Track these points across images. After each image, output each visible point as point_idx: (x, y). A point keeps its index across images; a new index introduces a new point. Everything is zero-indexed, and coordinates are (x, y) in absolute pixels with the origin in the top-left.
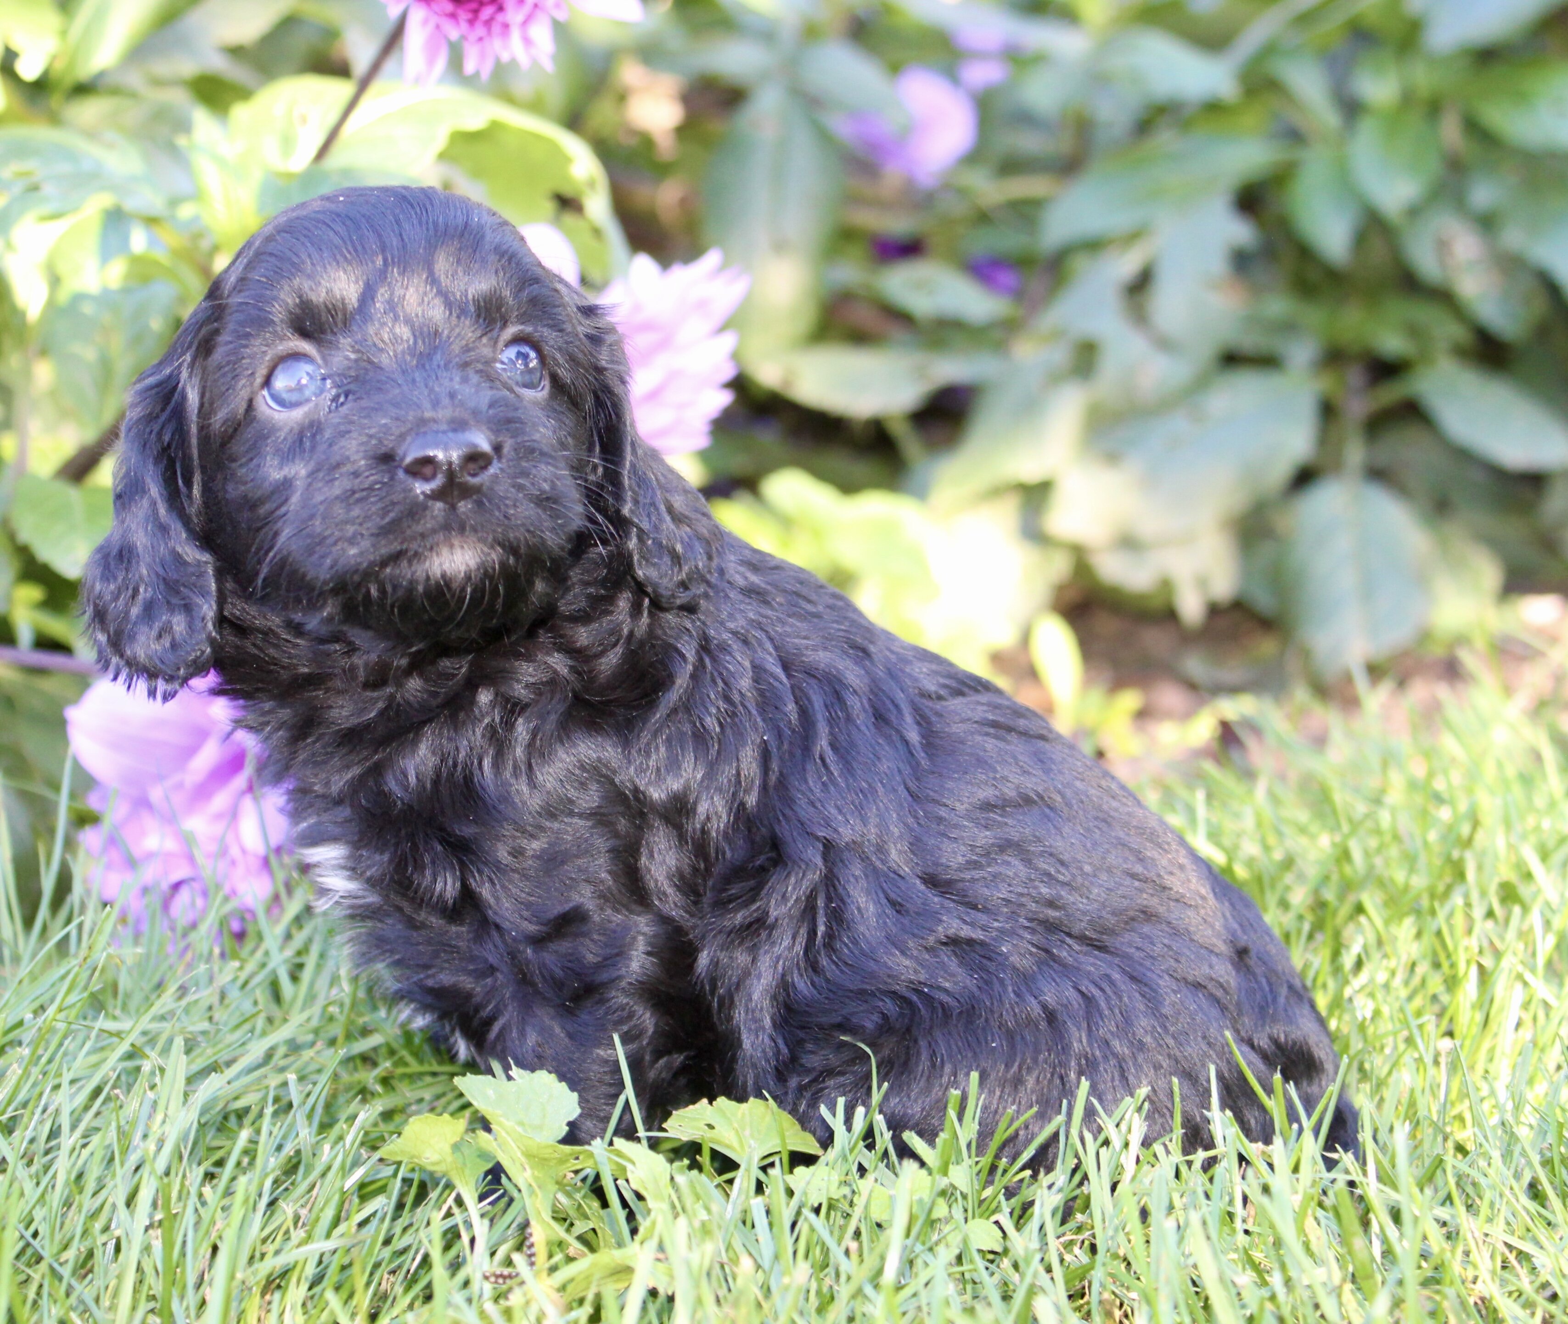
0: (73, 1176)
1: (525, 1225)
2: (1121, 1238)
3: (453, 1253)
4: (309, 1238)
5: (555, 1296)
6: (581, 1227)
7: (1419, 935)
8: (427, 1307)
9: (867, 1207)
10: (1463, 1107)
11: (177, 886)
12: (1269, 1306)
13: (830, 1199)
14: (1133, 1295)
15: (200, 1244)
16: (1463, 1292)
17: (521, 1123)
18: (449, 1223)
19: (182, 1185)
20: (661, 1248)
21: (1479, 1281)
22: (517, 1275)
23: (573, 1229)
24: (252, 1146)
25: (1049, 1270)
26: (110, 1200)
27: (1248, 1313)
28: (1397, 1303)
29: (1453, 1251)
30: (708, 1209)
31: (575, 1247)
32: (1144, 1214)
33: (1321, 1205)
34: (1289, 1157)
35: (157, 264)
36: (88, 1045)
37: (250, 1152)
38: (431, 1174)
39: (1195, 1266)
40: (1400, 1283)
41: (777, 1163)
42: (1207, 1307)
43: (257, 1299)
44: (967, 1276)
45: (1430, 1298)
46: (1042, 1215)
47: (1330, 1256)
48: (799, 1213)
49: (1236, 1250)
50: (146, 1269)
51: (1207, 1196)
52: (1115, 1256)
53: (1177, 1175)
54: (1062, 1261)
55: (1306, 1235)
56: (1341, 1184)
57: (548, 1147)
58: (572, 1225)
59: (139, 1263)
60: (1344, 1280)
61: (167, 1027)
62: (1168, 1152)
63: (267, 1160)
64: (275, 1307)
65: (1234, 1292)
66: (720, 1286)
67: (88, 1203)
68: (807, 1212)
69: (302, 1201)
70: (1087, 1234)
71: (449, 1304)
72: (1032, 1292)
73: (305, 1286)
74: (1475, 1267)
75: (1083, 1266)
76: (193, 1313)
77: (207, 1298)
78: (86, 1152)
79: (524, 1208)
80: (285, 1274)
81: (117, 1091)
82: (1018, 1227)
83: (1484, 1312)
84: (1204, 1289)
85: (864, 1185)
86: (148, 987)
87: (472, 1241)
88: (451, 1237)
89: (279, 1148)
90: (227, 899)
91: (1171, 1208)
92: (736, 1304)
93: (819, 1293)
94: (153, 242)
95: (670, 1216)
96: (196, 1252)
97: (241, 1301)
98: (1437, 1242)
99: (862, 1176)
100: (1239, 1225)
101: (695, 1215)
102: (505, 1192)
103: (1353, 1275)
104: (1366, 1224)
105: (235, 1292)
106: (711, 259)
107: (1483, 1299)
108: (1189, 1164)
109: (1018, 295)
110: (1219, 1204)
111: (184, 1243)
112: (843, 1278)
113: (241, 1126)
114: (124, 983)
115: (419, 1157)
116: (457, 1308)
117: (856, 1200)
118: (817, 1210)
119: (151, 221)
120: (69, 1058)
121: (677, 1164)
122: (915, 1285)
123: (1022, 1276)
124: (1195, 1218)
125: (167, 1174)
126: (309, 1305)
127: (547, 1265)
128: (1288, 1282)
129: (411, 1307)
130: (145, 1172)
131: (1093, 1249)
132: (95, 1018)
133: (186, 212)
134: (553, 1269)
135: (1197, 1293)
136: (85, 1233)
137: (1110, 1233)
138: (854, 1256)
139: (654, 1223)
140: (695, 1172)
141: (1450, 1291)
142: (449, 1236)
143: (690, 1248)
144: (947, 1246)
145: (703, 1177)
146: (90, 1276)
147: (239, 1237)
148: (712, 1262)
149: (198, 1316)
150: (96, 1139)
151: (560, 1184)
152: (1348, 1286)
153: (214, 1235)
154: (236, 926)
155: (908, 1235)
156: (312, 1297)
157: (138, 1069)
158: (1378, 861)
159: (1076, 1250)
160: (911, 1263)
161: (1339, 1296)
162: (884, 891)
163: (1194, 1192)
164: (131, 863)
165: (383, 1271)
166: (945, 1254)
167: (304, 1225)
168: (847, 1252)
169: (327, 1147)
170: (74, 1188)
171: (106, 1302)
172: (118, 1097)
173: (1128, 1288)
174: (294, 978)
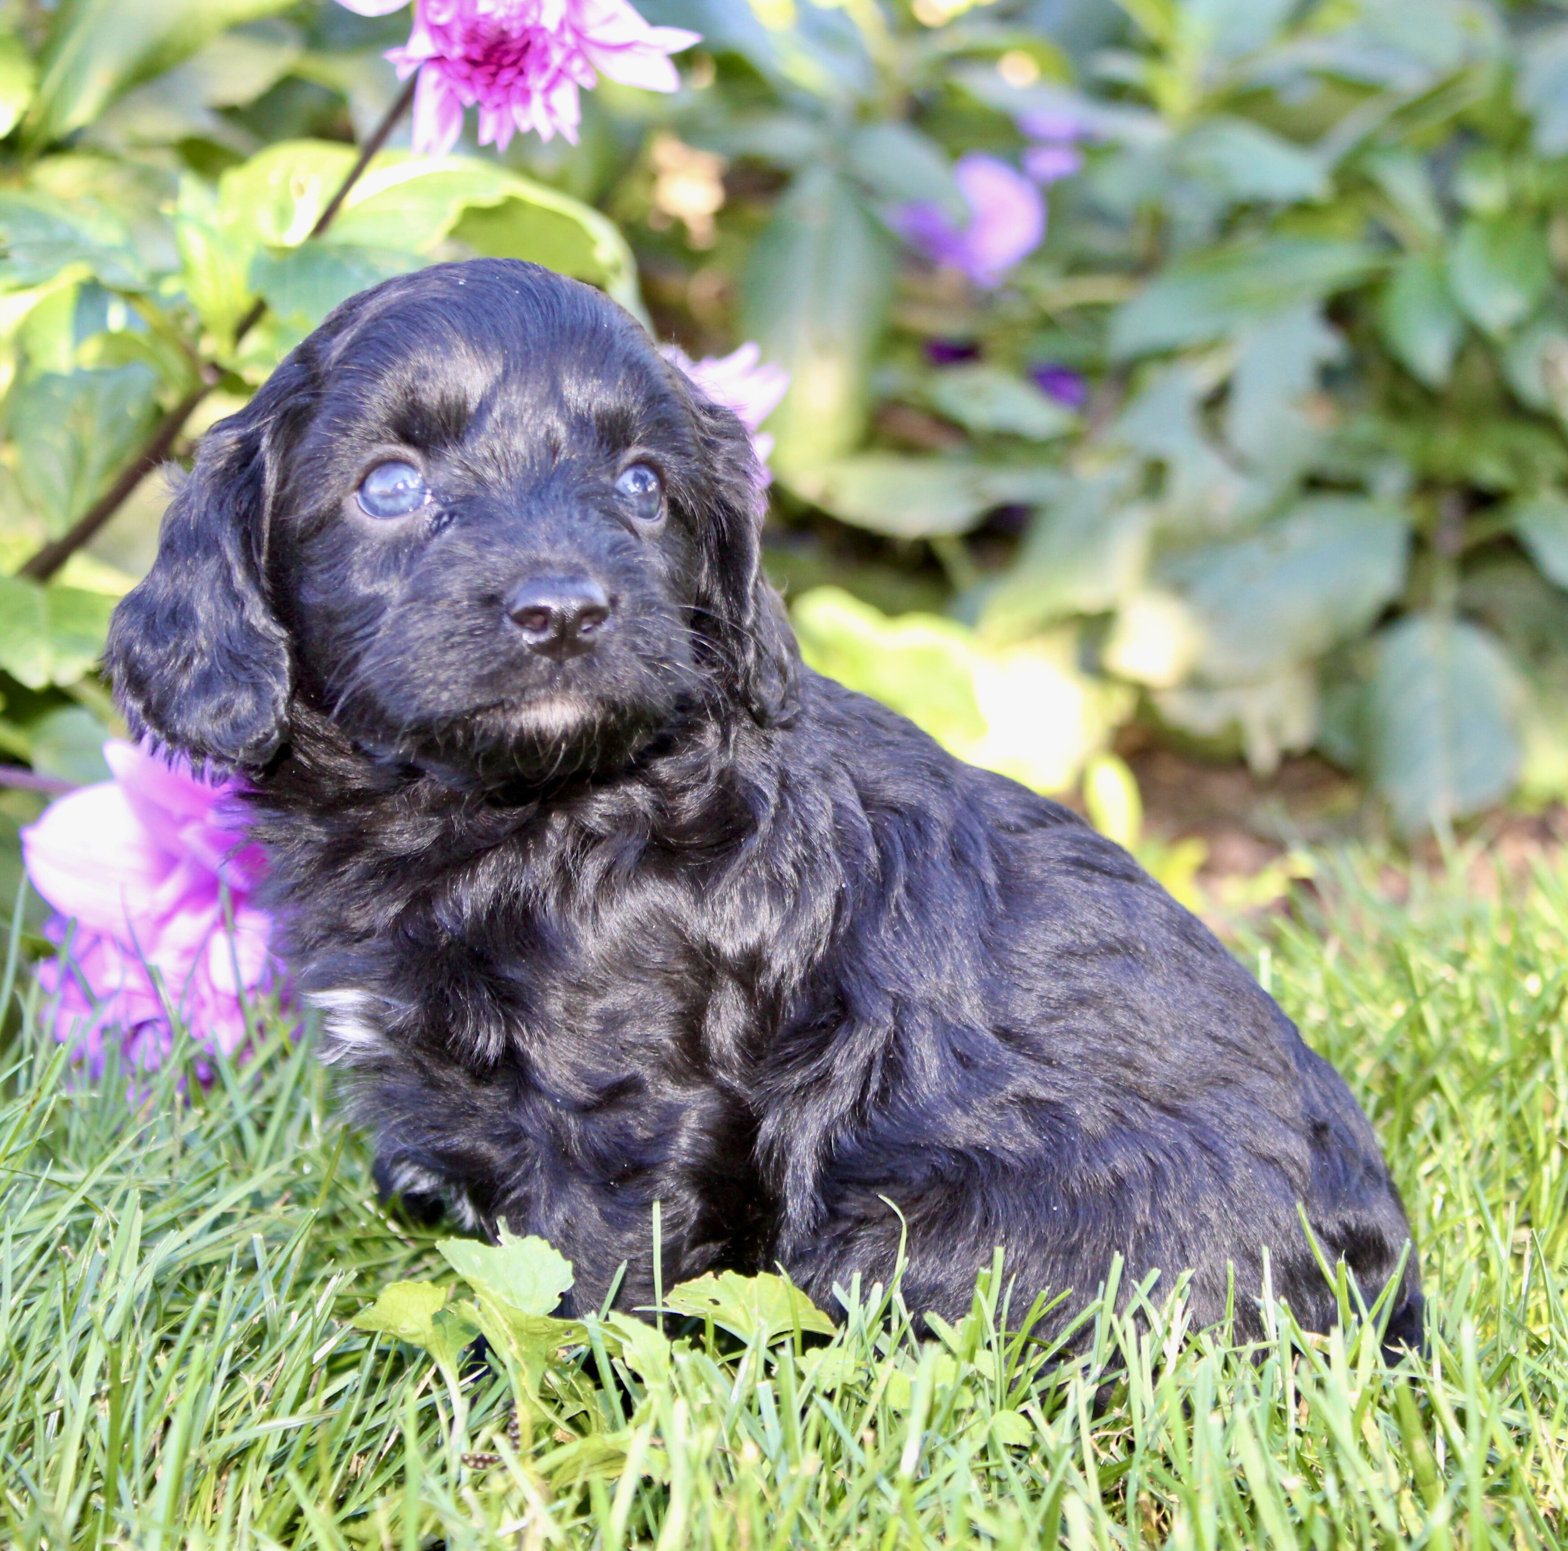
0: (14, 1342)
1: (510, 1405)
2: (1163, 1434)
3: (429, 1434)
4: (272, 1413)
5: (540, 1482)
6: (571, 1409)
7: (1498, 1114)
8: (400, 1492)
9: (884, 1396)
10: (1537, 1299)
11: (139, 1027)
12: (1320, 1512)
13: (845, 1385)
14: (1173, 1497)
15: (152, 1418)
16: (1533, 1502)
17: (510, 1294)
18: (427, 1400)
19: (134, 1352)
20: (657, 1432)
21: (1550, 1491)
22: (500, 1459)
23: (564, 1411)
24: (211, 1312)
25: (1082, 1468)
26: (54, 1368)
27: (1298, 1519)
28: (1459, 1513)
29: (1523, 1457)
30: (710, 1391)
31: (563, 1430)
32: (1188, 1410)
33: (1380, 1404)
34: (1347, 1351)
35: (137, 343)
36: (34, 1196)
37: (209, 1319)
38: (410, 1347)
39: (1241, 1467)
40: (1464, 1491)
41: (788, 1344)
42: (1253, 1512)
43: (212, 1478)
44: (993, 1472)
45: (1497, 1509)
46: (1076, 1407)
47: (1390, 1459)
48: (810, 1399)
49: (1287, 1451)
50: (91, 1443)
51: (1257, 1393)
52: (1155, 1454)
53: (1226, 1366)
54: (1096, 1456)
55: (1363, 1436)
56: (1402, 1382)
57: (537, 1320)
58: (562, 1406)
59: (83, 1438)
60: (1403, 1486)
61: (123, 1180)
62: (1215, 1342)
63: (228, 1328)
64: (230, 1489)
65: (1283, 1496)
66: (721, 1476)
67: (29, 1370)
68: (818, 1397)
69: (265, 1374)
70: (1124, 1430)
71: (424, 1488)
72: (1061, 1490)
73: (265, 1468)
74: (1546, 1476)
75: (1120, 1464)
76: (141, 1493)
77: (158, 1477)
78: (28, 1314)
79: (509, 1387)
80: (244, 1452)
81: (65, 1248)
82: (1050, 1420)
83: (1555, 1525)
84: (1249, 1492)
85: (882, 1370)
86: (104, 1135)
87: (451, 1421)
88: (429, 1416)
89: (242, 1315)
90: (192, 1041)
91: (1217, 1403)
92: (737, 1494)
93: (829, 1487)
94: (132, 319)
95: (668, 1397)
96: (146, 1426)
97: (195, 1481)
98: (1505, 1447)
99: (879, 1360)
100: (1291, 1424)
101: (696, 1397)
102: (489, 1370)
103: (1414, 1482)
104: (1428, 1425)
105: (188, 1472)
106: (746, 355)
107: (1554, 1511)
108: (1239, 1356)
109: (1082, 406)
110: (1269, 1399)
111: (133, 1416)
112: (856, 1470)
113: (200, 1288)
114: (77, 1128)
115: (395, 1328)
116: (432, 1494)
117: (873, 1386)
118: (830, 1396)
119: (131, 296)
120: (13, 1211)
121: (677, 1342)
122: (935, 1480)
123: (1052, 1472)
124: (1241, 1413)
125: (119, 1338)
126: (271, 1487)
127: (532, 1449)
128: (1342, 1485)
129: (383, 1490)
130: (93, 1336)
131: (1131, 1446)
132: (44, 1167)
133: (170, 287)
134: (539, 1454)
135: (1242, 1497)
136: (26, 1403)
137: (1151, 1428)
138: (869, 1446)
139: (650, 1406)
140: (698, 1351)
141: (1519, 1502)
142: (426, 1415)
143: (690, 1432)
144: (971, 1439)
145: (707, 1358)
146: (29, 1450)
147: (194, 1412)
148: (713, 1449)
149: (147, 1496)
150: (40, 1300)
151: (551, 1361)
152: (1407, 1493)
153: (167, 1406)
154: (202, 1071)
155: (928, 1424)
156: (273, 1479)
157: (90, 1225)
158: (1455, 1033)
159: (1113, 1447)
160: (932, 1456)
161: (1397, 1503)
162: (951, 1045)
163: (1243, 1387)
164: (89, 1001)
165: (354, 1451)
166: (970, 1447)
167: (267, 1400)
168: (862, 1442)
169: (294, 1314)
170: (14, 1352)
171: (44, 1480)
172: (65, 1254)
173: (1168, 1490)
174: (261, 1129)
